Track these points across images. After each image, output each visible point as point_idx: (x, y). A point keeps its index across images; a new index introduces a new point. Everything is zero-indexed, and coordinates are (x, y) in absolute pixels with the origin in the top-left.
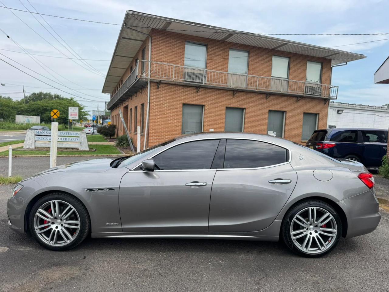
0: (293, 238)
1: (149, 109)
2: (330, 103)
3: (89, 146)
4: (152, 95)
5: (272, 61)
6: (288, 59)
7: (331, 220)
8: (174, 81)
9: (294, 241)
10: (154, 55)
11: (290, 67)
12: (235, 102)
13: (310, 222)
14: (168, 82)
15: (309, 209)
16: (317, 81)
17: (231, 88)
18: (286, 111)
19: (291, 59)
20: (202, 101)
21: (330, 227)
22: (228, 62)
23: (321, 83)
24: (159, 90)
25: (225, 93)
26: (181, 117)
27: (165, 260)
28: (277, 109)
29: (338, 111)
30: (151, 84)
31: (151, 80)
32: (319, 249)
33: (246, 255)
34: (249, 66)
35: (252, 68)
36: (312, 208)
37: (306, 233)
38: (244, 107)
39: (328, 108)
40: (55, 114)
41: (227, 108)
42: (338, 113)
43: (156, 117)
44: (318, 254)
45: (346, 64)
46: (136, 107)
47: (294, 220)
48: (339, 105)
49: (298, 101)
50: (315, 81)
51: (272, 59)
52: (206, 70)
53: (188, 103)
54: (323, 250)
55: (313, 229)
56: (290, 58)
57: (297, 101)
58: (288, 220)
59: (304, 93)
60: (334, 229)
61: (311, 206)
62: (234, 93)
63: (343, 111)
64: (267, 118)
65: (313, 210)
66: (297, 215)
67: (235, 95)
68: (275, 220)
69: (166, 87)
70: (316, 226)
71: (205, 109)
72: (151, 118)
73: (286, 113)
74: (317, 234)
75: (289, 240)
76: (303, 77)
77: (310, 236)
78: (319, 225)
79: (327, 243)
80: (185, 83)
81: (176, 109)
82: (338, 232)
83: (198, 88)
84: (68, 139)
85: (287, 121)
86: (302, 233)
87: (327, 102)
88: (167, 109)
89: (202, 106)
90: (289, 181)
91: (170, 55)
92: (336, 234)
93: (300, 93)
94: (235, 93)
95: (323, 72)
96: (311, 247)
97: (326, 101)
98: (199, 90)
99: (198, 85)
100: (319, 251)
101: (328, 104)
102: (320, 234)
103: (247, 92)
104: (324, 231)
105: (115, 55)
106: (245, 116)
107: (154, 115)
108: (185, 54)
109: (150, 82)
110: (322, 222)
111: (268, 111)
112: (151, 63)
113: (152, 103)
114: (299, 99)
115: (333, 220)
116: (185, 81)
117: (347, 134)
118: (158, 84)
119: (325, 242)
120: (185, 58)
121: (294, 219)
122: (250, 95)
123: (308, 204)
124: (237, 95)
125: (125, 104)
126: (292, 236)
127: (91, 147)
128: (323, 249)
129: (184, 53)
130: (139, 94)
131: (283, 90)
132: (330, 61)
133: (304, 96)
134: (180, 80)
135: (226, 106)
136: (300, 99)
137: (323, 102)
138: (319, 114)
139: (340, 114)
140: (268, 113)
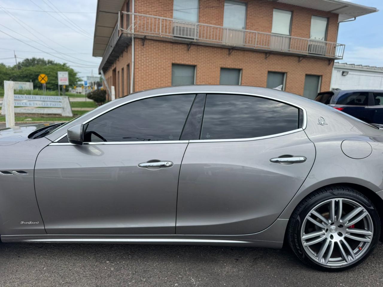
0: (305, 244)
1: (134, 70)
2: (335, 64)
3: (73, 111)
4: (137, 53)
5: (272, 14)
6: (290, 13)
7: (366, 217)
8: (161, 36)
9: (306, 249)
10: (138, 6)
11: (293, 22)
12: (230, 62)
13: (332, 221)
14: (155, 38)
15: (332, 201)
16: (322, 38)
17: (226, 45)
18: (286, 73)
19: (294, 13)
20: (194, 61)
21: (363, 228)
22: (223, 16)
23: (326, 41)
24: (144, 48)
25: (220, 52)
26: (171, 78)
27: (109, 276)
28: (277, 70)
29: (343, 72)
30: (135, 41)
31: (136, 36)
32: (344, 259)
33: (233, 267)
34: (247, 20)
35: (251, 23)
36: (337, 199)
37: (324, 236)
38: (240, 68)
39: (332, 69)
40: (43, 79)
41: (222, 69)
42: (342, 75)
43: (142, 79)
44: (341, 267)
45: (355, 19)
46: (123, 69)
47: (307, 219)
48: (344, 66)
49: (301, 61)
50: (319, 39)
51: (272, 13)
52: (198, 23)
53: (178, 62)
54: (350, 262)
55: (336, 230)
56: (292, 12)
57: (299, 61)
58: (299, 218)
59: (307, 52)
60: (368, 230)
61: (336, 196)
62: (229, 52)
63: (349, 73)
64: (266, 80)
65: (337, 203)
66: (313, 211)
67: (231, 54)
68: (278, 218)
69: (152, 43)
70: (341, 226)
71: (197, 69)
72: (137, 80)
73: (287, 74)
74: (342, 238)
75: (298, 248)
76: (306, 34)
77: (330, 242)
78: (345, 225)
79: (356, 250)
80: (175, 39)
81: (164, 70)
82: (374, 235)
83: (189, 44)
84: (49, 104)
85: (287, 83)
86: (318, 237)
87: (332, 63)
88: (154, 70)
89: (194, 67)
90: (302, 159)
91: (156, 7)
92: (371, 239)
93: (303, 52)
94: (231, 51)
95: (329, 29)
96: (332, 257)
97: (330, 61)
98: (190, 48)
99: (189, 41)
100: (344, 263)
101: (332, 65)
102: (346, 238)
103: (244, 50)
104: (352, 234)
105: (99, 11)
106: (242, 78)
107: (139, 77)
108: (174, 6)
109: (134, 38)
110: (350, 220)
111: (267, 73)
112: (135, 16)
113: (137, 63)
114: (301, 59)
115: (368, 217)
116: (175, 37)
117: (355, 97)
118: (144, 40)
119: (353, 249)
120: (174, 10)
121: (308, 217)
122: (248, 54)
123: (330, 194)
124: (232, 54)
125: (113, 66)
126: (304, 241)
127: (76, 113)
128: (350, 260)
129: (173, 4)
130: (125, 53)
131: (285, 49)
132: (336, 16)
133: (307, 55)
134: (169, 36)
135: (221, 66)
136: (303, 59)
137: (327, 62)
138: (322, 76)
139: (345, 75)
140: (267, 75)
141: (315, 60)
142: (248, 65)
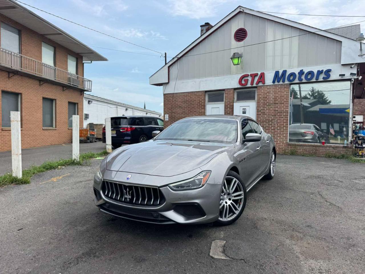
5: (41, 46)
6: (53, 48)
11: (56, 56)
12: (11, 86)
16: (74, 72)
17: (12, 68)
18: (55, 100)
23: (77, 75)
28: (49, 97)
29: (89, 102)
34: (22, 47)
35: (25, 50)
38: (20, 92)
39: (83, 98)
42: (89, 103)
45: (91, 62)
48: (89, 96)
49: (64, 90)
56: (55, 48)
62: (9, 75)
63: (93, 102)
67: (11, 78)
76: (66, 68)
93: (68, 83)
94: (11, 75)
97: (82, 91)
101: (83, 95)
106: (21, 102)
111: (42, 98)
114: (64, 88)
132: (82, 58)
135: (2, 89)
136: (66, 89)
137: (80, 93)
138: (77, 103)
139: (90, 104)
140: (42, 100)
141: (73, 90)
142: (26, 90)
